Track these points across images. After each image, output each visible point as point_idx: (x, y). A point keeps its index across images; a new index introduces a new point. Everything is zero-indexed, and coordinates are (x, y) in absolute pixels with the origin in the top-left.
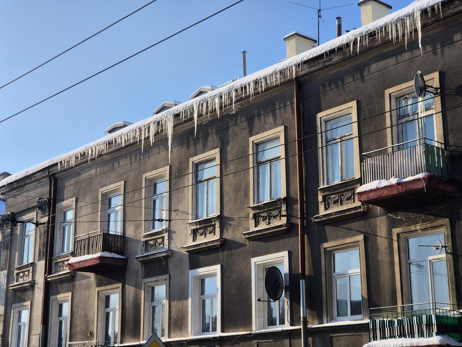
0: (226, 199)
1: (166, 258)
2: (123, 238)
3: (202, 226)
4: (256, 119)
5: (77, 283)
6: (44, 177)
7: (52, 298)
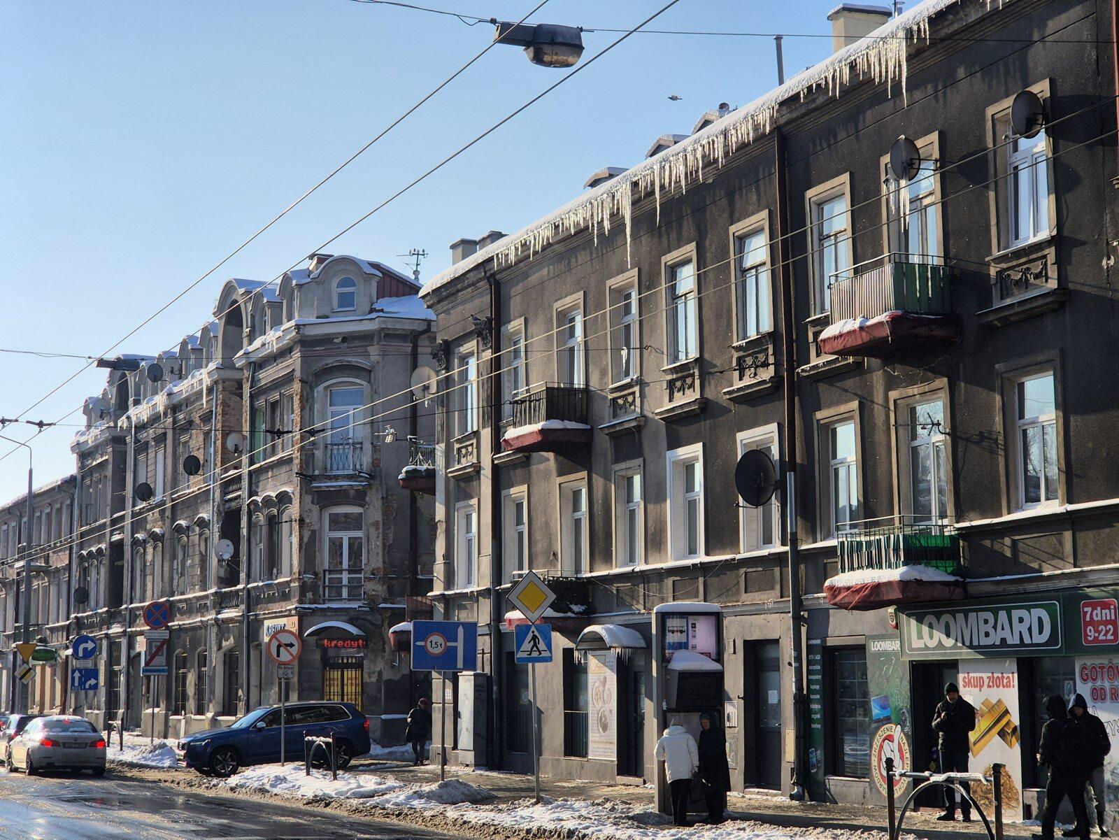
0: (706, 330)
1: (639, 428)
2: (586, 391)
3: (679, 375)
4: (737, 194)
5: (534, 468)
6: (481, 280)
7: (504, 493)
